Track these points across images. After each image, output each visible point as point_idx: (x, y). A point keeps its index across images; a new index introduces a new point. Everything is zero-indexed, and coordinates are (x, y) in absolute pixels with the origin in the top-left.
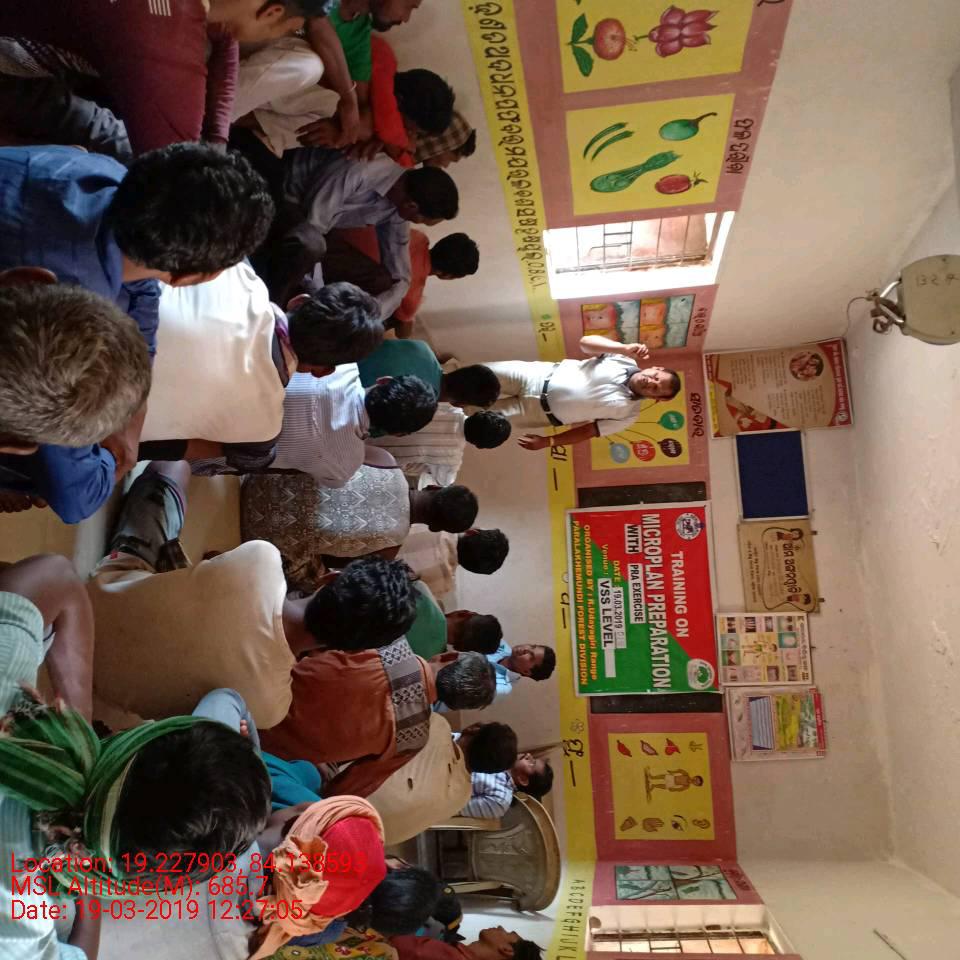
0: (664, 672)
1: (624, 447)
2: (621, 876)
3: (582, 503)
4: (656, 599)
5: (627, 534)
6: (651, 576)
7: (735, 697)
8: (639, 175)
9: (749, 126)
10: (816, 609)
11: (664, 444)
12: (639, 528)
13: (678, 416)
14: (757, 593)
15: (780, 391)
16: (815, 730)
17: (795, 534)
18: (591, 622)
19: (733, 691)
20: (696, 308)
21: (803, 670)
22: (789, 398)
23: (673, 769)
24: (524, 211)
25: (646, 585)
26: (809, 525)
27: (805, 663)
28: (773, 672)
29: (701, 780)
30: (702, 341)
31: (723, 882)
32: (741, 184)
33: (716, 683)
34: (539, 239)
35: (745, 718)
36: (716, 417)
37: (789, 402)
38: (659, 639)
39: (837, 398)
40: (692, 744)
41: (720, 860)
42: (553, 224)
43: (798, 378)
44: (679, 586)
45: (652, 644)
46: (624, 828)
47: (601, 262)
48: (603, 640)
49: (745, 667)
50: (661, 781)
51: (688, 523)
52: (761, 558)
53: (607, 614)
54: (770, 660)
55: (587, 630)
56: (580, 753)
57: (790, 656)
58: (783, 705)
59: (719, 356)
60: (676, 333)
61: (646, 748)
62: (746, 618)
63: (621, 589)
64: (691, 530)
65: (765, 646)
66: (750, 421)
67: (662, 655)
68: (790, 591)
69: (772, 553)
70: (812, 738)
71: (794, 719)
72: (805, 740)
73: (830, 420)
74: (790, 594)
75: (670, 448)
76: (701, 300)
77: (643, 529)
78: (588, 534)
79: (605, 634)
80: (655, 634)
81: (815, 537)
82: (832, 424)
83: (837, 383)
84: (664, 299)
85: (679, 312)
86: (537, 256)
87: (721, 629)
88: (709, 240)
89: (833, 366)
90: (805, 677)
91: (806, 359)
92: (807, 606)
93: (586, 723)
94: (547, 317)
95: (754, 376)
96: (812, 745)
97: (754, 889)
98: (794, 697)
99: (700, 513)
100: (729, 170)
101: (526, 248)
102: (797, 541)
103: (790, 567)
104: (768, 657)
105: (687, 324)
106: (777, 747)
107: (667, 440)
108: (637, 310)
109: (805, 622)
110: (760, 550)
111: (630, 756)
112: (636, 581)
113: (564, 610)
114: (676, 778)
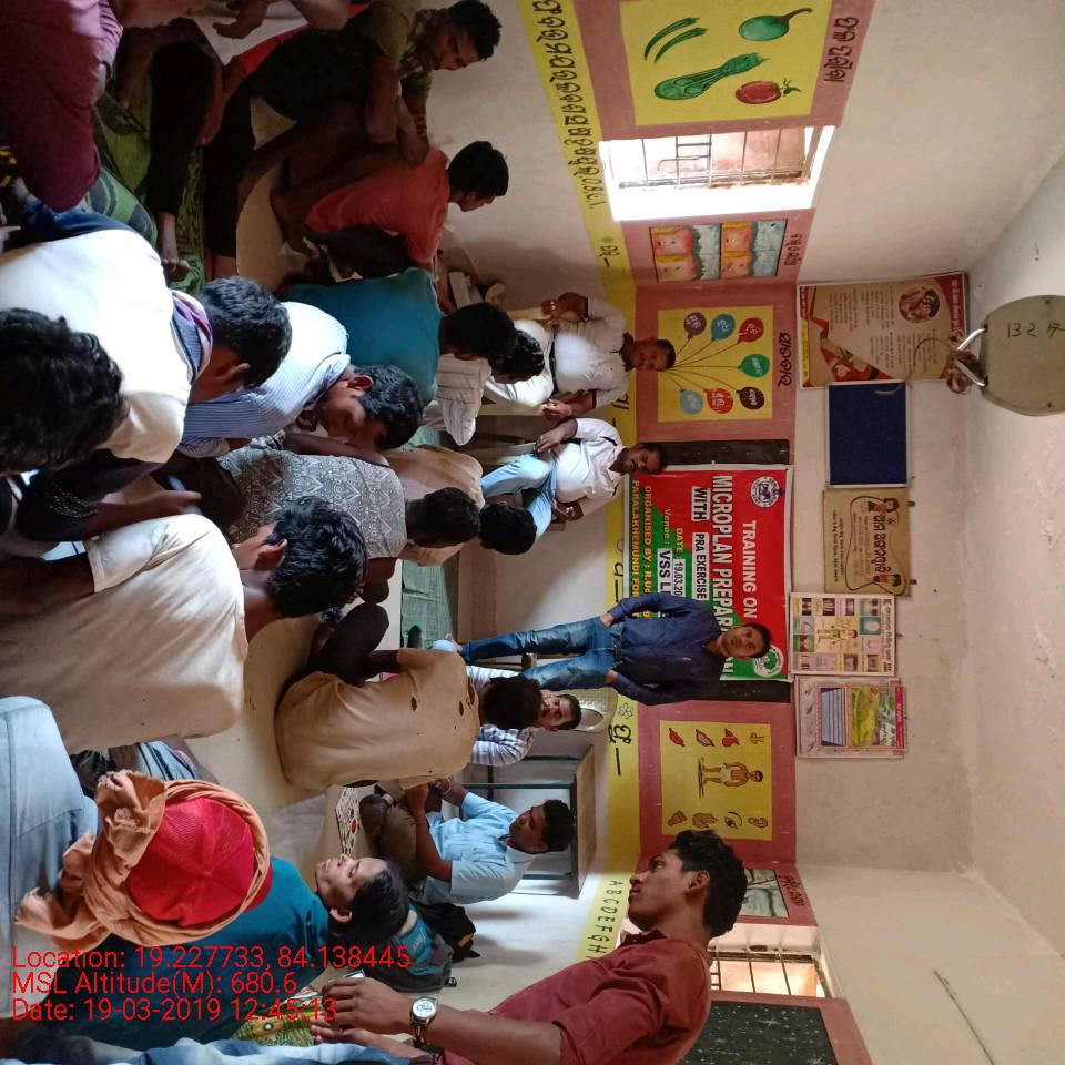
1: (697, 395)
4: (723, 575)
5: (694, 498)
6: (718, 547)
7: (805, 687)
8: (716, 79)
9: (853, 26)
10: (906, 592)
11: (744, 394)
12: (709, 492)
13: (763, 361)
14: (839, 572)
15: (884, 333)
16: (894, 727)
17: (890, 505)
19: (803, 680)
20: (788, 234)
21: (885, 660)
22: (896, 344)
23: (731, 762)
24: (573, 119)
25: (712, 558)
26: (907, 494)
27: (888, 652)
28: (852, 660)
29: (761, 778)
30: (798, 270)
31: (777, 892)
32: (844, 95)
33: (785, 672)
34: (593, 152)
35: (815, 711)
36: (807, 362)
37: (896, 351)
38: (724, 619)
40: (752, 737)
41: (776, 864)
42: (609, 135)
43: (908, 319)
44: (749, 560)
46: (671, 823)
47: (674, 176)
49: (820, 654)
50: (716, 775)
51: (766, 489)
52: (847, 531)
54: (848, 648)
56: (627, 740)
57: (872, 644)
58: (860, 699)
59: (816, 288)
60: (765, 261)
61: (701, 736)
62: (825, 599)
63: (683, 561)
64: (768, 496)
65: (844, 630)
66: (847, 369)
69: (860, 527)
70: (890, 735)
71: (871, 713)
72: (881, 738)
73: (940, 371)
74: (878, 574)
75: (751, 399)
76: (794, 227)
77: (713, 493)
78: (648, 496)
81: (912, 509)
82: (943, 376)
83: (953, 326)
84: (750, 226)
85: (768, 239)
86: (593, 171)
87: (794, 611)
88: (807, 152)
89: (950, 304)
90: (887, 667)
91: (920, 296)
92: (897, 587)
94: (608, 239)
95: (856, 315)
96: (889, 744)
97: (809, 904)
98: (873, 690)
99: (780, 477)
100: (828, 77)
101: (578, 162)
102: (891, 513)
103: (880, 543)
104: (847, 643)
105: (777, 252)
106: (849, 742)
107: (747, 389)
108: (718, 235)
109: (892, 607)
110: (847, 523)
111: (683, 746)
112: (700, 553)
113: (616, 582)
114: (732, 771)
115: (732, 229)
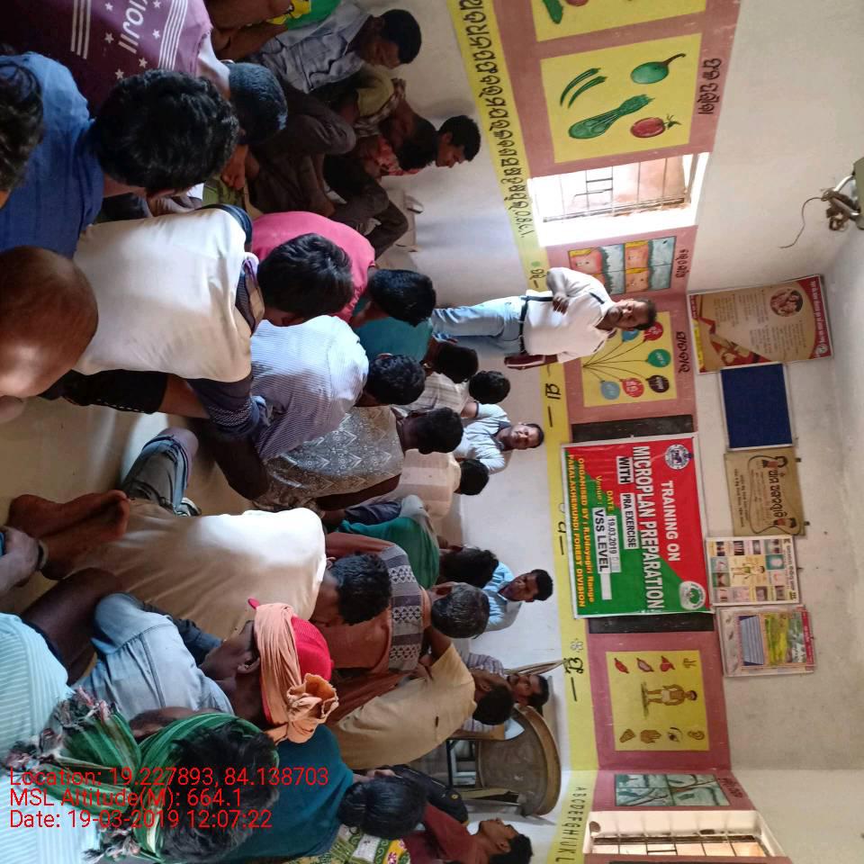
0: (658, 594)
1: (614, 385)
2: (621, 784)
3: (575, 438)
4: (648, 526)
5: (619, 466)
6: (643, 504)
7: (726, 617)
8: (615, 119)
9: (717, 66)
10: (802, 532)
11: (652, 381)
12: (630, 460)
13: (665, 354)
14: (745, 518)
15: (761, 327)
16: (804, 646)
17: (780, 462)
18: (587, 548)
19: (723, 610)
20: (678, 250)
21: (790, 590)
22: (771, 333)
24: (508, 161)
25: (638, 513)
26: (793, 452)
27: (792, 583)
28: (762, 591)
29: (696, 695)
30: (686, 282)
31: (718, 789)
33: (707, 605)
34: (524, 188)
35: (736, 637)
36: (701, 353)
37: (772, 338)
38: (652, 563)
39: (817, 331)
40: (686, 661)
41: (714, 769)
42: (535, 173)
43: (779, 314)
44: (670, 513)
45: (646, 568)
46: (623, 739)
47: (585, 210)
48: (599, 565)
49: (736, 588)
50: (656, 696)
51: (677, 454)
52: (747, 485)
53: (602, 540)
54: (758, 581)
55: (584, 556)
56: (580, 670)
57: (778, 577)
58: (773, 624)
59: (702, 296)
60: (661, 275)
61: (642, 665)
62: (735, 542)
64: (680, 460)
65: (753, 567)
66: (734, 356)
67: (655, 578)
68: (776, 515)
69: (758, 480)
70: (801, 653)
71: (783, 636)
72: (793, 656)
73: (810, 353)
74: (776, 518)
75: (658, 384)
76: (682, 242)
77: (634, 461)
78: (582, 467)
79: (601, 559)
80: (648, 558)
81: (799, 464)
82: (812, 356)
83: (816, 317)
84: (646, 244)
86: (523, 205)
87: (711, 553)
88: (687, 183)
89: (812, 300)
90: (792, 596)
91: (786, 296)
92: (794, 529)
93: (585, 642)
94: (536, 264)
95: (736, 313)
96: (800, 661)
97: (746, 795)
98: (782, 616)
99: (688, 444)
100: (701, 111)
101: (512, 198)
102: (783, 468)
104: (756, 578)
105: (670, 266)
106: (767, 662)
107: (654, 377)
108: (621, 253)
109: (791, 545)
110: (747, 479)
111: (627, 672)
112: (628, 510)
113: (561, 538)
114: (671, 693)
115: (634, 248)
